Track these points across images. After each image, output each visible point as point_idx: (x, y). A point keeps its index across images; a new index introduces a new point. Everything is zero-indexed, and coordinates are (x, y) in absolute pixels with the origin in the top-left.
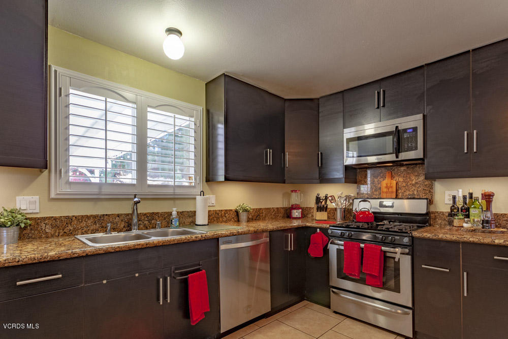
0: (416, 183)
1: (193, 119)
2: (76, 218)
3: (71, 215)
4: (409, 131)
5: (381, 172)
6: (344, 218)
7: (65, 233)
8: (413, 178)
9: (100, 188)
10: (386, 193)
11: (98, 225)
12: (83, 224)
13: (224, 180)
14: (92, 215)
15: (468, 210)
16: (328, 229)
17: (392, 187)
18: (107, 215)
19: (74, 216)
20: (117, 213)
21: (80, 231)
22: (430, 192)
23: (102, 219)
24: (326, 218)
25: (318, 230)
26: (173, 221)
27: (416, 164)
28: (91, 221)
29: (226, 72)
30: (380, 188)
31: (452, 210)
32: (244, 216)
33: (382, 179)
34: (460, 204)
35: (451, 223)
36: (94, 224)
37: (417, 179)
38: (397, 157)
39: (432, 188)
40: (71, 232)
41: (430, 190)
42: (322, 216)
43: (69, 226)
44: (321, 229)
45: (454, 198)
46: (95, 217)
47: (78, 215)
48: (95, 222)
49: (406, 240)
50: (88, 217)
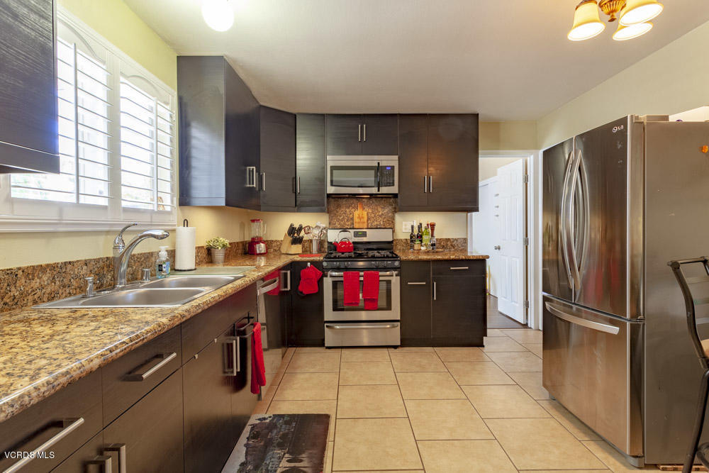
0: (382, 214)
1: (168, 107)
2: (23, 271)
3: (14, 266)
4: (387, 168)
5: (353, 203)
6: (320, 250)
7: (5, 304)
8: (380, 209)
9: (61, 211)
10: (359, 223)
11: (58, 283)
12: (36, 283)
13: (223, 204)
14: (48, 265)
15: (421, 236)
16: (322, 262)
17: (363, 218)
18: (70, 263)
19: (19, 269)
20: (83, 259)
21: (30, 298)
22: (392, 222)
23: (64, 270)
24: (300, 252)
25: (309, 264)
26: (163, 266)
27: (382, 198)
28: (48, 275)
29: (226, 56)
30: (352, 219)
31: (411, 237)
32: (219, 255)
33: (353, 210)
34: (416, 232)
35: (412, 247)
36: (52, 282)
37: (384, 210)
38: (379, 191)
39: (394, 219)
40: (16, 301)
41: (392, 221)
42: (297, 249)
43: (13, 289)
44: (312, 262)
45: (412, 227)
46: (52, 267)
47: (26, 265)
48: (54, 278)
49: (397, 264)
50: (43, 269)
